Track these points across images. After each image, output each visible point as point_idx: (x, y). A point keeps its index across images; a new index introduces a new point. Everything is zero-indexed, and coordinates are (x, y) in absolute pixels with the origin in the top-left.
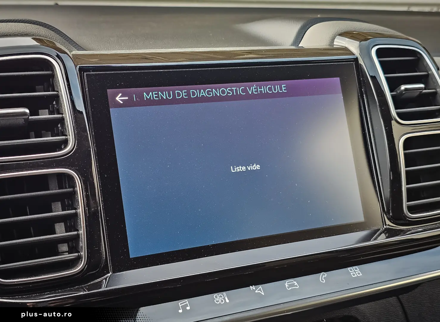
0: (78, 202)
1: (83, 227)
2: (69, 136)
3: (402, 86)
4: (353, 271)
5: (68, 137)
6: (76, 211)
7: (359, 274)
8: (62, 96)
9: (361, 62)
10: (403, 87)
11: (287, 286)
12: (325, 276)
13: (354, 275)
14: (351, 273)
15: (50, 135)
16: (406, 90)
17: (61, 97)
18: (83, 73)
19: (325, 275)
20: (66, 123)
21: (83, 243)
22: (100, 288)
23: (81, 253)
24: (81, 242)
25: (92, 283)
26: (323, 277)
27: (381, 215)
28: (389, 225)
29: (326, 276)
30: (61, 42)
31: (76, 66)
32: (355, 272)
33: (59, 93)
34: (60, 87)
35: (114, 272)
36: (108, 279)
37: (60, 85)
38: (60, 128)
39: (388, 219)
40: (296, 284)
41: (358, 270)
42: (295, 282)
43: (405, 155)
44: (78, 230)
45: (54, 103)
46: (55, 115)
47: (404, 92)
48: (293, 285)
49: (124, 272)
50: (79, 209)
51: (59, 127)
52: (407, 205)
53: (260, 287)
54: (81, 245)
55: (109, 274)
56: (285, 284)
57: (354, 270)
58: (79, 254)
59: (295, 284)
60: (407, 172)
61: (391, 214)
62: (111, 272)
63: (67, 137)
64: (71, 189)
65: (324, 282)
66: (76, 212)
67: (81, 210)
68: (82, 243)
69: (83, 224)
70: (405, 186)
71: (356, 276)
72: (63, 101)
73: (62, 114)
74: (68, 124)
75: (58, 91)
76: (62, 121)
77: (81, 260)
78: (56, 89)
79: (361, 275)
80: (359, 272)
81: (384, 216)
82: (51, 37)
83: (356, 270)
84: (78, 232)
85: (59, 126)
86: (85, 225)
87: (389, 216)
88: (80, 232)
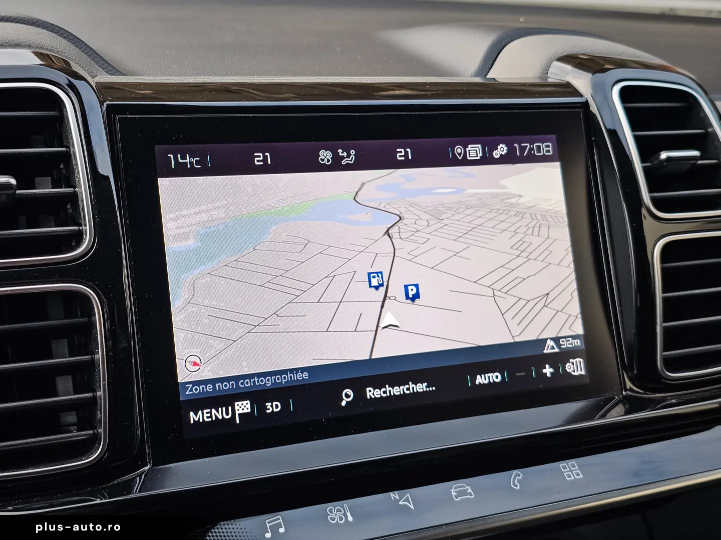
0: (96, 342)
1: (104, 385)
2: (86, 226)
3: (662, 152)
4: (568, 469)
5: (84, 227)
6: (92, 356)
7: (577, 476)
8: (75, 156)
9: (594, 109)
10: (664, 155)
11: (454, 494)
12: (520, 478)
13: (569, 476)
14: (565, 474)
15: (53, 224)
16: (669, 159)
17: (73, 158)
18: (114, 117)
19: (519, 476)
20: (80, 204)
21: (103, 414)
22: (130, 493)
23: (100, 430)
24: (99, 412)
25: (115, 482)
26: (517, 479)
27: (619, 372)
28: (631, 390)
29: (522, 477)
30: (78, 59)
31: (101, 104)
32: (571, 471)
33: (70, 149)
34: (73, 141)
35: (155, 464)
36: (143, 476)
37: (72, 138)
38: (70, 211)
39: (631, 380)
40: (470, 490)
41: (577, 468)
42: (469, 487)
43: (663, 270)
44: (94, 391)
45: (62, 166)
46: (63, 188)
47: (665, 164)
48: (465, 493)
49: (172, 465)
50: (98, 354)
51: (67, 209)
52: (664, 356)
53: (408, 495)
54: (99, 417)
55: (147, 468)
56: (451, 490)
57: (570, 468)
58: (96, 431)
59: (468, 491)
60: (665, 300)
61: (635, 372)
62: (150, 464)
63: (81, 228)
64: (86, 319)
65: (518, 488)
66: (92, 358)
67: (100, 356)
68: (101, 414)
69: (104, 380)
70: (661, 325)
71: (573, 478)
72: (77, 164)
73: (75, 187)
74: (83, 206)
75: (68, 147)
76: (74, 198)
77: (97, 442)
78: (65, 144)
79: (581, 476)
80: (578, 471)
81: (623, 374)
82: (60, 50)
83: (572, 467)
84: (95, 394)
85: (69, 206)
86: (106, 382)
87: (632, 375)
88: (98, 394)
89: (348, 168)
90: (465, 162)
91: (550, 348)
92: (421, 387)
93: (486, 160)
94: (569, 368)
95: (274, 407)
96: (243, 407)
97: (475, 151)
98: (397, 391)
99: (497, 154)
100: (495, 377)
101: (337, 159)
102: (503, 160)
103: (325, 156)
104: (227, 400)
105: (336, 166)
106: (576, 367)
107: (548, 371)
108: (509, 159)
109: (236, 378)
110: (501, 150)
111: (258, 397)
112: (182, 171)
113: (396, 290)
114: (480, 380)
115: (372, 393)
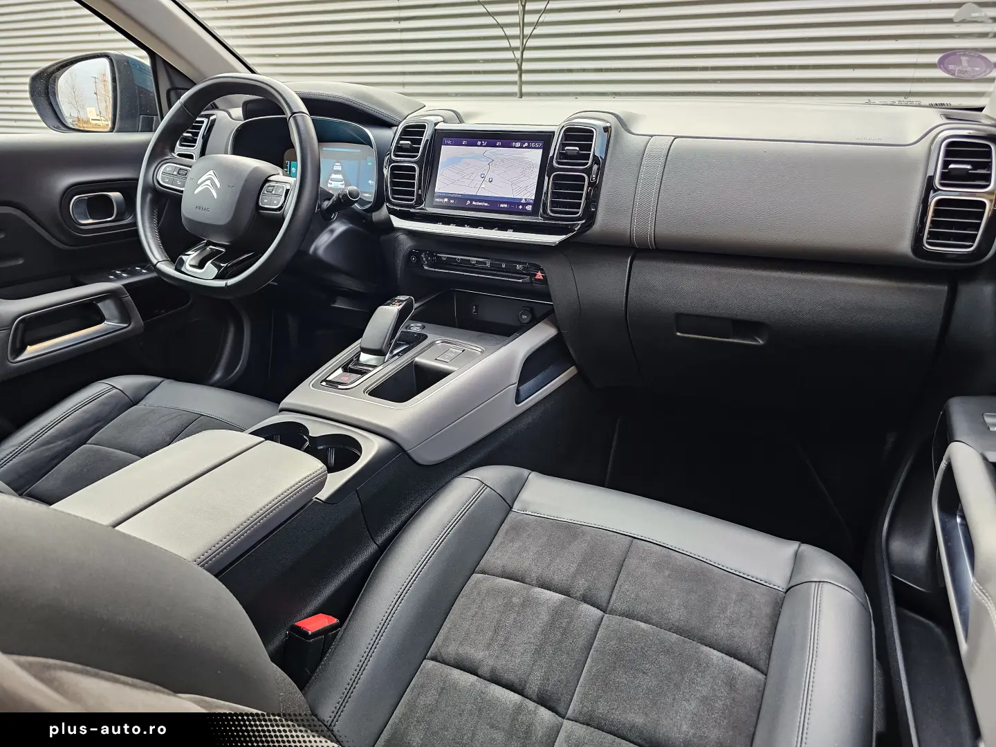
9: (556, 134)
89: (484, 146)
90: (515, 147)
91: (523, 201)
92: (486, 204)
93: (521, 147)
94: (527, 208)
95: (452, 201)
96: (446, 200)
97: (518, 144)
98: (480, 204)
99: (524, 146)
100: (506, 206)
101: (482, 144)
102: (526, 147)
103: (479, 143)
104: (444, 197)
105: (481, 145)
106: (529, 208)
107: (521, 207)
108: (528, 147)
109: (446, 193)
110: (526, 144)
111: (450, 198)
112: (447, 144)
113: (487, 179)
114: (502, 206)
115: (474, 203)
